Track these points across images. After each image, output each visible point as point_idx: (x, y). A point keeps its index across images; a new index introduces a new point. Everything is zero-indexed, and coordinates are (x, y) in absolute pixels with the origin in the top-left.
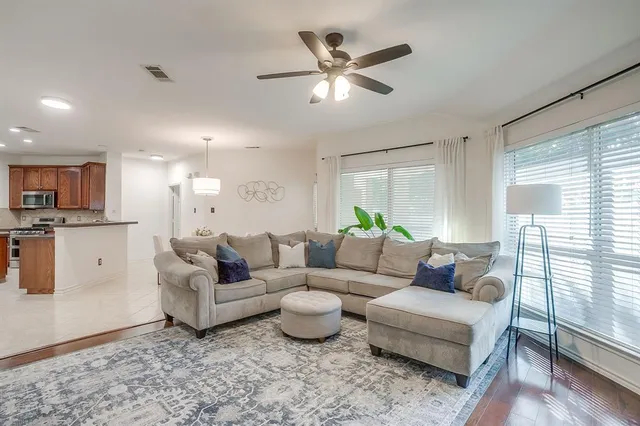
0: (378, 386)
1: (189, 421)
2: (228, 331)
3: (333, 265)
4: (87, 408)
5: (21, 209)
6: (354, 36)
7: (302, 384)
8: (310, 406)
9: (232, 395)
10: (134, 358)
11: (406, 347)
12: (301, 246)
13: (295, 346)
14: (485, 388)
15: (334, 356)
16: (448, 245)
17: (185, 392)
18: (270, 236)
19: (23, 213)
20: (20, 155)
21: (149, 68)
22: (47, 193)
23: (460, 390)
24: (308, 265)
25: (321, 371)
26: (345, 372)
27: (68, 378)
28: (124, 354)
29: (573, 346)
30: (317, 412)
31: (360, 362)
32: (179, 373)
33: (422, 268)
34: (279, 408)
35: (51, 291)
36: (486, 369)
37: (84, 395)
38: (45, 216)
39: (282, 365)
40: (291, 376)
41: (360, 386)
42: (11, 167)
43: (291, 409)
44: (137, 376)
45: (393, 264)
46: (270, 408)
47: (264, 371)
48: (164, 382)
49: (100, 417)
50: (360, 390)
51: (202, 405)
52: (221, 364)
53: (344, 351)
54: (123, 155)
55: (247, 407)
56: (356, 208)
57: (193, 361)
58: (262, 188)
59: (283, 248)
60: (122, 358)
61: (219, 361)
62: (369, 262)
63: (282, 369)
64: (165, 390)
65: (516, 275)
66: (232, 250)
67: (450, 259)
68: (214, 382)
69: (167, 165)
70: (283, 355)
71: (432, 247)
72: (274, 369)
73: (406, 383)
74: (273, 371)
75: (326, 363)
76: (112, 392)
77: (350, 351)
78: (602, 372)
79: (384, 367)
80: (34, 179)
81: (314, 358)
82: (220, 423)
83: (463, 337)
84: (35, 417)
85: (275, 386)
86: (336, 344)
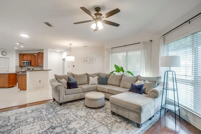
0: (109, 125)
1: (45, 131)
2: (70, 104)
3: (106, 84)
4: (20, 125)
5: (22, 66)
6: (104, 8)
7: (85, 122)
8: (84, 130)
9: (62, 124)
10: (39, 110)
11: (121, 112)
12: (97, 77)
13: (88, 110)
14: (147, 129)
15: (99, 113)
16: (143, 77)
17: (48, 122)
18: (87, 74)
19: (23, 67)
20: (21, 51)
21: (46, 23)
22: (29, 61)
23: (137, 129)
24: (99, 84)
25: (93, 118)
26: (101, 119)
27: (19, 115)
28: (37, 109)
29: (186, 116)
30: (85, 132)
31: (107, 116)
32: (49, 116)
33: (132, 86)
34: (74, 129)
35: (26, 90)
36: (150, 122)
37: (21, 121)
38: (28, 68)
39: (81, 115)
40: (82, 119)
41: (103, 124)
42: (19, 54)
43: (78, 130)
44: (37, 116)
45: (125, 84)
46: (71, 129)
47: (75, 117)
48: (44, 119)
49: (22, 128)
50: (102, 126)
51: (51, 126)
52: (63, 114)
53: (103, 112)
54: (48, 50)
55: (64, 128)
56: (115, 65)
57: (55, 112)
58: (88, 59)
59: (91, 78)
60: (36, 110)
61: (63, 113)
62: (117, 83)
63: (81, 117)
64: (43, 121)
65: (163, 89)
66: (73, 78)
67: (142, 83)
68: (58, 119)
69: (61, 52)
70: (83, 112)
71: (138, 78)
72: (78, 117)
73: (120, 125)
74: (77, 117)
75: (95, 116)
76: (28, 120)
77: (105, 112)
78: (196, 127)
79: (114, 118)
80: (25, 57)
81: (92, 114)
82: (54, 133)
83: (139, 110)
84: (5, 126)
85: (76, 122)
86: (101, 110)
